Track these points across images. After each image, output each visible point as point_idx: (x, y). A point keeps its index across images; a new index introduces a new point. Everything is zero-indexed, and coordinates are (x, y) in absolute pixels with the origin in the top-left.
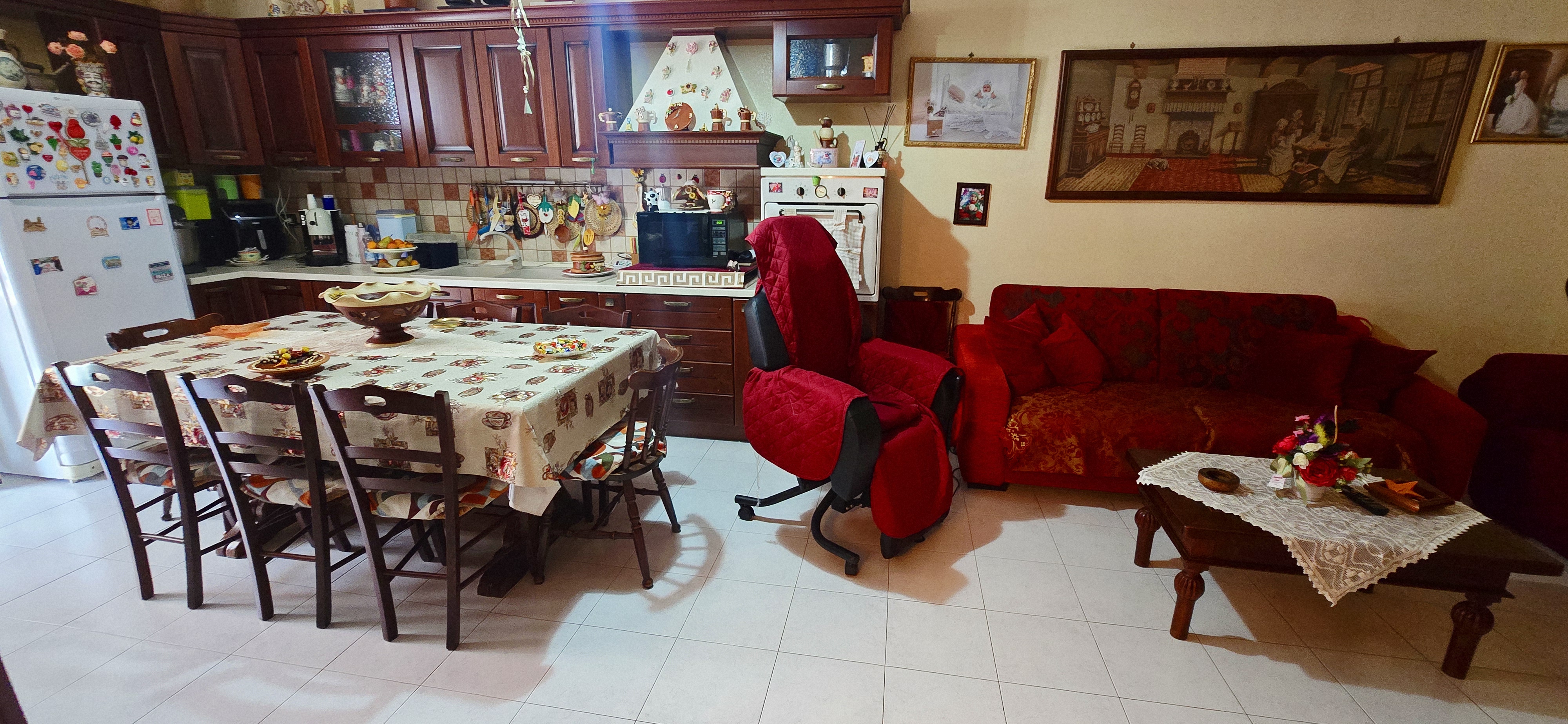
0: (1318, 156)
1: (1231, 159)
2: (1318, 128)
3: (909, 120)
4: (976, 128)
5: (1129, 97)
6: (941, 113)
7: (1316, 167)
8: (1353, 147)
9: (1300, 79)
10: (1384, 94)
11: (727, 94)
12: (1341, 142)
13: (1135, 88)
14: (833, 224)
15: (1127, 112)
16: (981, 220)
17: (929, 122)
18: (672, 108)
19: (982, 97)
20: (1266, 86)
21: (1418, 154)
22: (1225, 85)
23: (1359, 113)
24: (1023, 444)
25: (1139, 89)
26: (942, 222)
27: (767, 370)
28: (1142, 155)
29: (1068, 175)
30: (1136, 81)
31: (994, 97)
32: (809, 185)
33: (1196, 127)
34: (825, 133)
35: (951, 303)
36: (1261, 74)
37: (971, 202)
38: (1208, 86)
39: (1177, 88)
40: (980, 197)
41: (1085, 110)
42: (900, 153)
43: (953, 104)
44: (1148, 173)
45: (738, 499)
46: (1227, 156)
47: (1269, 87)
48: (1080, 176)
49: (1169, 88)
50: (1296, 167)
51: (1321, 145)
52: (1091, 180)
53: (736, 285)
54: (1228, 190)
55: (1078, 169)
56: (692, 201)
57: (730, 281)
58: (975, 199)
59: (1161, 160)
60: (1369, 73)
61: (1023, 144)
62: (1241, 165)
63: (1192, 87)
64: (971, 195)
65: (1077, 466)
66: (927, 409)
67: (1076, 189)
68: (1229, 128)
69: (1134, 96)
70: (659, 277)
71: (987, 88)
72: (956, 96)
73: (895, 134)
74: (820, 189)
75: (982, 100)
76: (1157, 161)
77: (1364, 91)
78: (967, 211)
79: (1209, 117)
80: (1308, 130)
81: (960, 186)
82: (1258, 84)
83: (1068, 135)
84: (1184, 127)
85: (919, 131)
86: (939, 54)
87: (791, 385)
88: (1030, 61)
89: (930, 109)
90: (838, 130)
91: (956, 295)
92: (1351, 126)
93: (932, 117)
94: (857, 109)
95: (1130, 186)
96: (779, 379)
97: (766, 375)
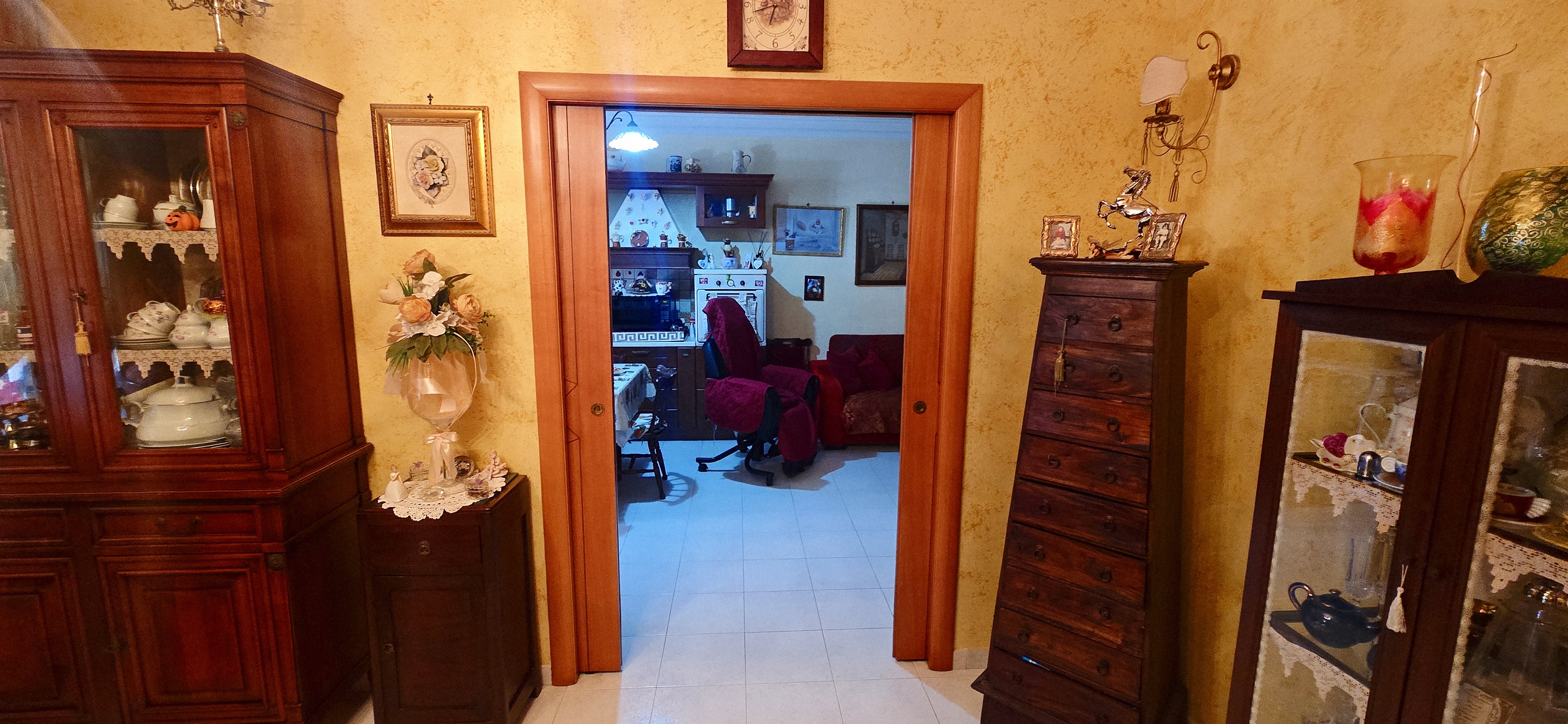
3: (775, 240)
4: (814, 245)
5: (893, 230)
6: (794, 236)
11: (668, 225)
13: (896, 225)
14: (741, 300)
15: (893, 237)
16: (820, 297)
17: (786, 241)
18: (635, 233)
24: (852, 419)
25: (898, 226)
26: (798, 299)
27: (719, 378)
29: (865, 272)
30: (896, 221)
31: (823, 228)
32: (724, 279)
35: (806, 348)
37: (813, 287)
40: (819, 284)
41: (871, 236)
42: (770, 259)
43: (800, 231)
45: (698, 460)
48: (872, 272)
52: (878, 274)
53: (679, 339)
55: (871, 268)
56: (643, 288)
57: (675, 337)
58: (816, 285)
61: (840, 254)
64: (813, 283)
65: (881, 428)
66: (802, 399)
67: (871, 279)
69: (896, 229)
70: (628, 336)
71: (818, 222)
72: (801, 227)
73: (767, 247)
74: (730, 282)
75: (816, 229)
78: (811, 292)
81: (807, 277)
83: (864, 249)
85: (782, 245)
86: (791, 203)
87: (733, 385)
88: (840, 209)
89: (787, 234)
90: (733, 244)
91: (809, 342)
93: (788, 238)
94: (744, 232)
95: (899, 277)
96: (726, 382)
97: (718, 381)
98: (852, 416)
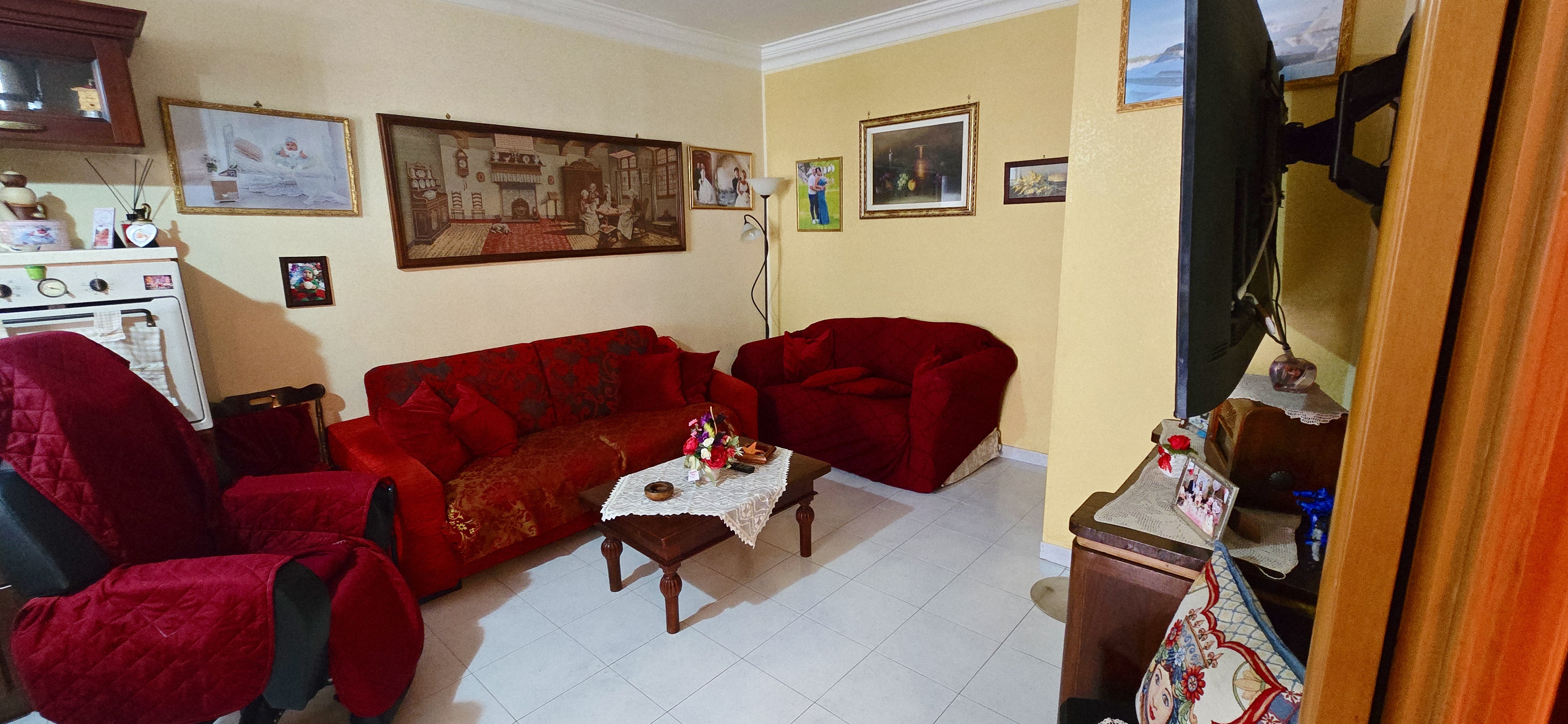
0: (613, 220)
1: (557, 223)
2: (609, 199)
3: (178, 179)
4: (289, 192)
5: (458, 167)
6: (232, 171)
7: (615, 228)
8: (633, 212)
9: (588, 160)
10: (640, 174)
12: (625, 208)
13: (462, 158)
14: (104, 332)
15: (460, 180)
16: (326, 298)
17: (213, 183)
19: (288, 156)
20: (566, 163)
21: (667, 217)
22: (537, 160)
23: (630, 188)
24: (471, 531)
25: (465, 159)
26: (270, 308)
27: (72, 590)
28: (484, 221)
29: (417, 243)
30: (461, 151)
31: (304, 157)
32: (19, 279)
33: (524, 195)
34: (16, 195)
35: (312, 403)
36: (561, 153)
37: (304, 279)
38: (524, 159)
39: (499, 160)
40: (316, 272)
41: (418, 177)
42: (174, 223)
43: (250, 163)
44: (494, 238)
46: (553, 220)
47: (569, 163)
48: (430, 243)
49: (492, 159)
50: (603, 228)
51: (613, 211)
52: (441, 246)
54: (561, 249)
55: (426, 235)
58: (311, 276)
59: (501, 225)
60: (628, 158)
61: (356, 210)
62: (566, 228)
63: (512, 160)
64: (303, 271)
65: (530, 528)
66: (365, 538)
67: (429, 256)
68: (549, 196)
69: (463, 165)
71: (292, 146)
72: (247, 152)
73: (159, 196)
74: (48, 284)
75: (288, 160)
76: (499, 226)
77: (629, 170)
78: (302, 289)
79: (531, 187)
80: (603, 199)
82: (561, 161)
83: (406, 201)
84: (512, 196)
85: (201, 194)
86: (207, 96)
88: (341, 120)
89: (211, 166)
90: (40, 189)
91: (316, 391)
92: (627, 197)
93: (216, 176)
94: (72, 160)
95: (480, 250)
97: (71, 601)
98: (469, 526)
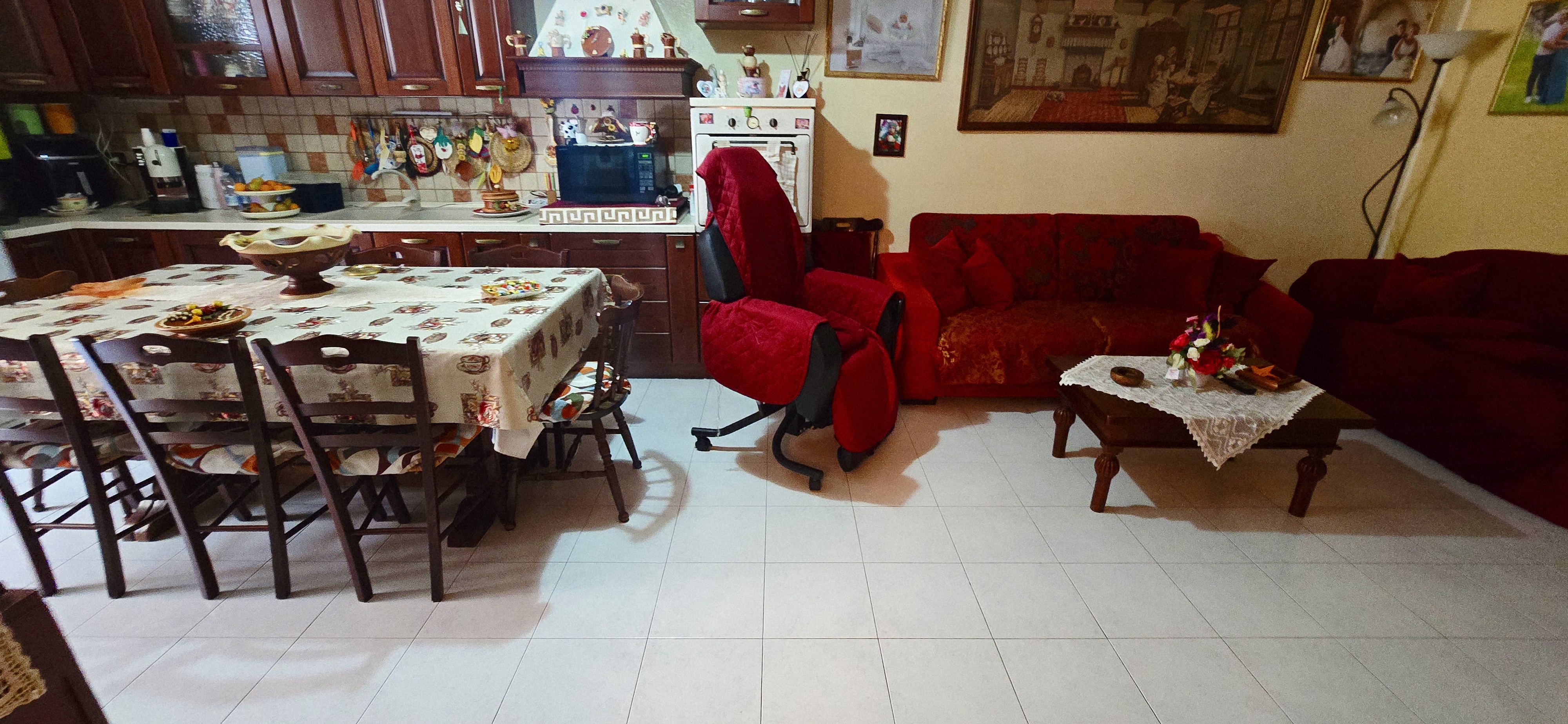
0: (1186, 90)
1: (1116, 92)
2: (1188, 65)
3: (829, 50)
4: (895, 59)
5: (1032, 33)
6: (860, 43)
7: (1186, 100)
8: (1215, 82)
9: (1175, 18)
10: (1240, 34)
11: (646, 17)
12: (1206, 77)
13: (1037, 23)
14: (770, 153)
15: (1030, 46)
16: (897, 151)
17: (848, 52)
18: (589, 32)
19: (898, 28)
20: (1147, 24)
21: (1263, 89)
22: (1114, 21)
23: (1221, 51)
25: (1041, 24)
26: (863, 153)
27: (726, 302)
28: (1041, 88)
29: (978, 107)
30: (1038, 16)
31: (910, 28)
32: (740, 116)
33: (1090, 61)
34: (749, 62)
35: (873, 233)
36: (1144, 12)
37: (889, 133)
38: (1100, 22)
39: (1073, 23)
40: (898, 128)
41: (993, 43)
42: (821, 84)
43: (873, 35)
44: (1048, 105)
45: (695, 432)
46: (1114, 89)
47: (1150, 24)
48: (988, 108)
49: (1067, 23)
50: (1169, 100)
51: (1190, 80)
52: (998, 111)
53: (668, 221)
54: (1114, 121)
55: (986, 102)
56: (611, 133)
57: (661, 217)
58: (893, 130)
59: (1058, 93)
60: (1230, 14)
61: (937, 76)
62: (1126, 98)
63: (1086, 23)
64: (890, 127)
65: (999, 376)
66: (873, 332)
67: (985, 121)
68: (1117, 62)
69: (1037, 31)
70: (586, 214)
71: (903, 18)
72: (874, 25)
73: (816, 62)
74: (752, 120)
75: (899, 31)
76: (1055, 94)
77: (1225, 29)
78: (885, 141)
79: (1099, 52)
80: (1180, 66)
81: (879, 117)
82: (1141, 22)
83: (978, 67)
84: (1076, 62)
85: (839, 61)
87: (752, 316)
89: (849, 39)
90: (760, 58)
91: (878, 225)
92: (1212, 63)
93: (851, 47)
94: (778, 37)
95: (1031, 117)
96: (738, 310)
97: (725, 307)
98: (952, 356)
